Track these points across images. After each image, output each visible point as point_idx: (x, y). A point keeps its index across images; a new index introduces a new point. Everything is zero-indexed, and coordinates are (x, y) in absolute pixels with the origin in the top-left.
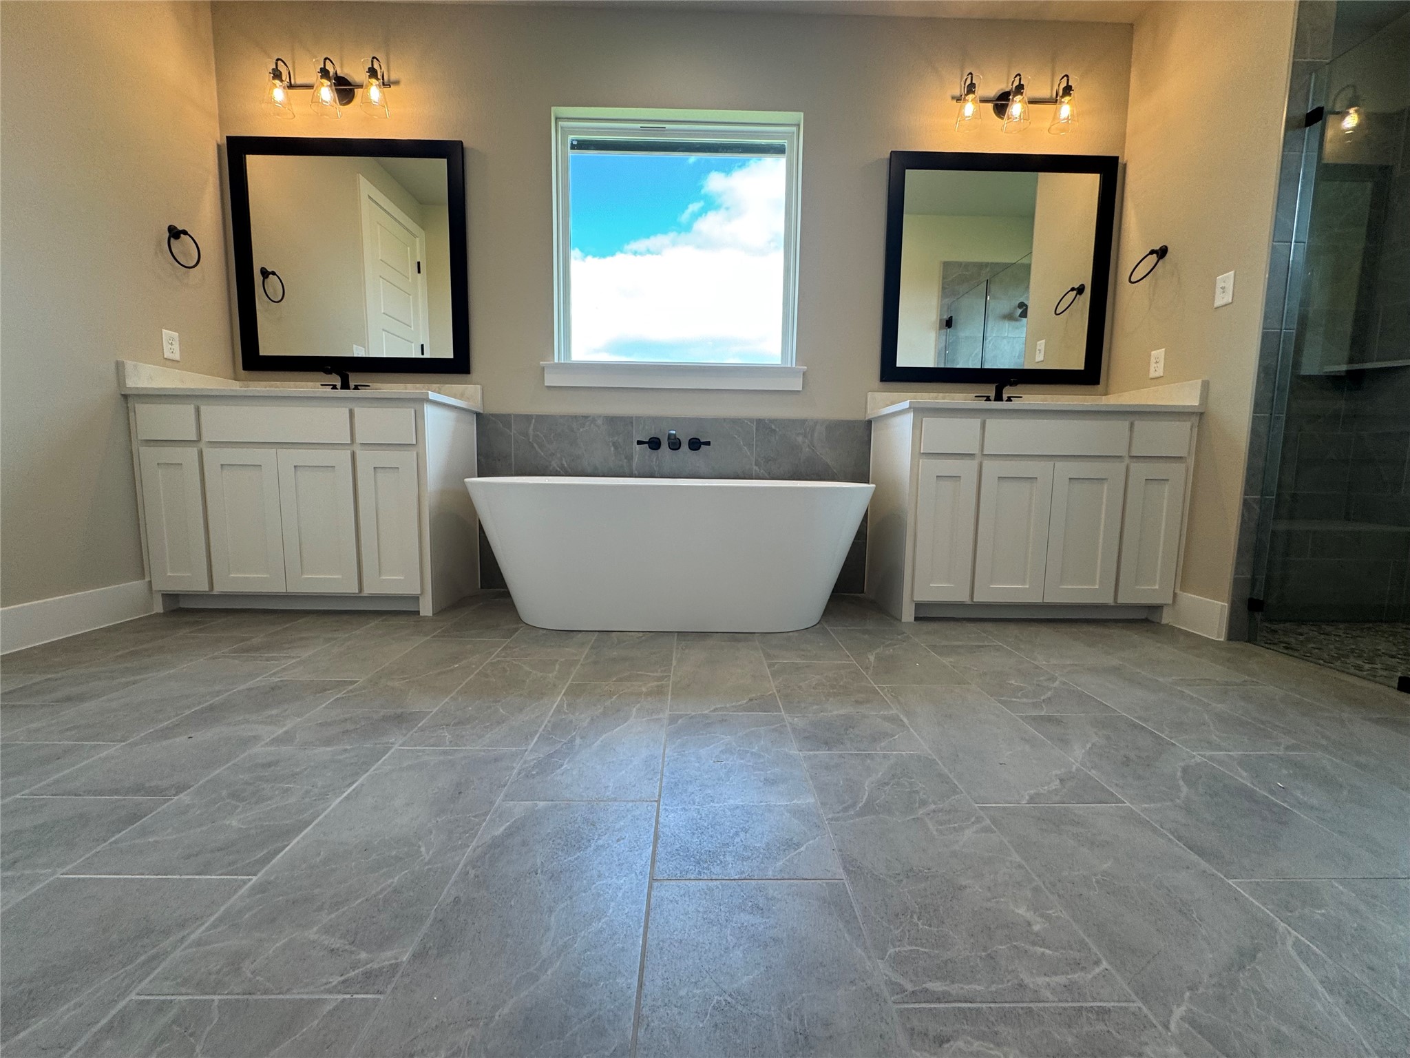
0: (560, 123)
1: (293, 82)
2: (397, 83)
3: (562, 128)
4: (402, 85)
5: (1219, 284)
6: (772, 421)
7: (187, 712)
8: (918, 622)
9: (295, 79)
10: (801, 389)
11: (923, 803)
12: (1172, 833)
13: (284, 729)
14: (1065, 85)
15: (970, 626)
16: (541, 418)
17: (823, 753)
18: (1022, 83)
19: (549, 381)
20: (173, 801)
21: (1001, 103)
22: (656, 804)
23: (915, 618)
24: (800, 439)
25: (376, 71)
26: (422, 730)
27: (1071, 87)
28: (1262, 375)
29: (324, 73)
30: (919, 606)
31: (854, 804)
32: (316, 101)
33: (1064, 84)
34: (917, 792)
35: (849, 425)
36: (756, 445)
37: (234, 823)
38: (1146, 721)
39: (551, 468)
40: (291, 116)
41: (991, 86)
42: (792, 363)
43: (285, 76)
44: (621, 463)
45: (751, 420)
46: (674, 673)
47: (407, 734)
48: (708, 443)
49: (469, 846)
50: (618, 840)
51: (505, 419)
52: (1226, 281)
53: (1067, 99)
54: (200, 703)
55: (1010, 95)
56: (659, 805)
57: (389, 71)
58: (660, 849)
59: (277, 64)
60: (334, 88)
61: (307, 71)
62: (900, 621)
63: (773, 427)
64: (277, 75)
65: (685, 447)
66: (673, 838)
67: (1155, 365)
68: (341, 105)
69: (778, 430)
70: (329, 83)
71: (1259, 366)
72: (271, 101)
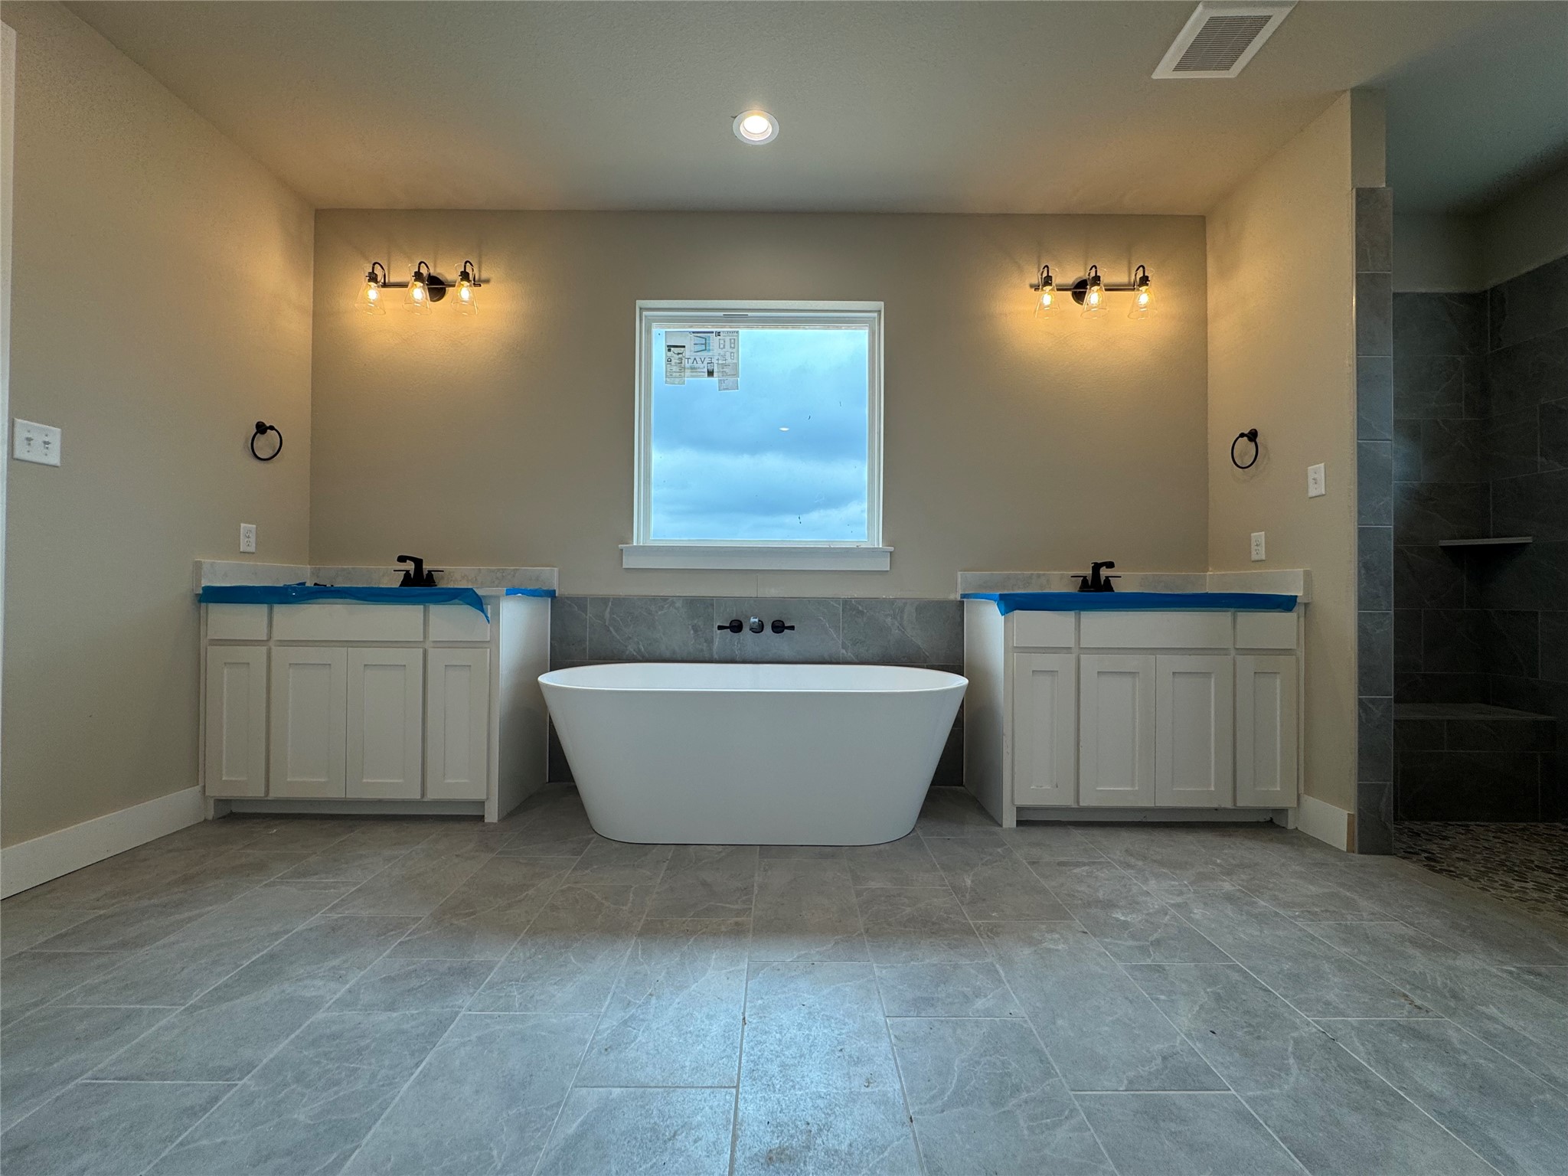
0: (644, 313)
1: (387, 281)
2: (487, 281)
3: (646, 316)
4: (492, 283)
5: (1311, 476)
6: (860, 601)
7: (246, 963)
8: (1022, 828)
9: (389, 278)
10: (889, 569)
11: (1017, 1089)
12: (1277, 1133)
13: (348, 986)
14: (1142, 275)
15: (1078, 834)
16: (619, 601)
17: (911, 1022)
18: (1098, 274)
19: (629, 562)
20: (238, 1087)
21: (1079, 290)
22: (734, 1091)
23: (1017, 821)
24: (889, 620)
25: (468, 274)
26: (491, 986)
27: (1147, 277)
28: (1363, 572)
29: (418, 276)
30: (1020, 810)
31: (943, 1092)
32: (409, 300)
33: (1140, 274)
34: (1009, 1075)
35: (941, 605)
36: (843, 628)
37: (302, 1118)
38: (1258, 973)
39: (627, 653)
40: (382, 312)
41: (1071, 277)
42: (879, 543)
43: (380, 278)
44: (701, 647)
45: (836, 600)
46: (755, 905)
47: (475, 992)
48: (792, 628)
49: (542, 1149)
50: (695, 1141)
51: (581, 602)
52: (1317, 472)
53: (1144, 288)
54: (259, 950)
55: (1087, 285)
56: (737, 1092)
57: (480, 271)
58: (738, 1154)
59: (373, 268)
60: (426, 287)
61: (403, 272)
62: (1001, 826)
63: (860, 608)
64: (373, 278)
65: (768, 629)
66: (752, 1138)
67: (1256, 548)
68: (431, 301)
69: (865, 611)
70: (422, 285)
71: (1359, 561)
72: (366, 299)
